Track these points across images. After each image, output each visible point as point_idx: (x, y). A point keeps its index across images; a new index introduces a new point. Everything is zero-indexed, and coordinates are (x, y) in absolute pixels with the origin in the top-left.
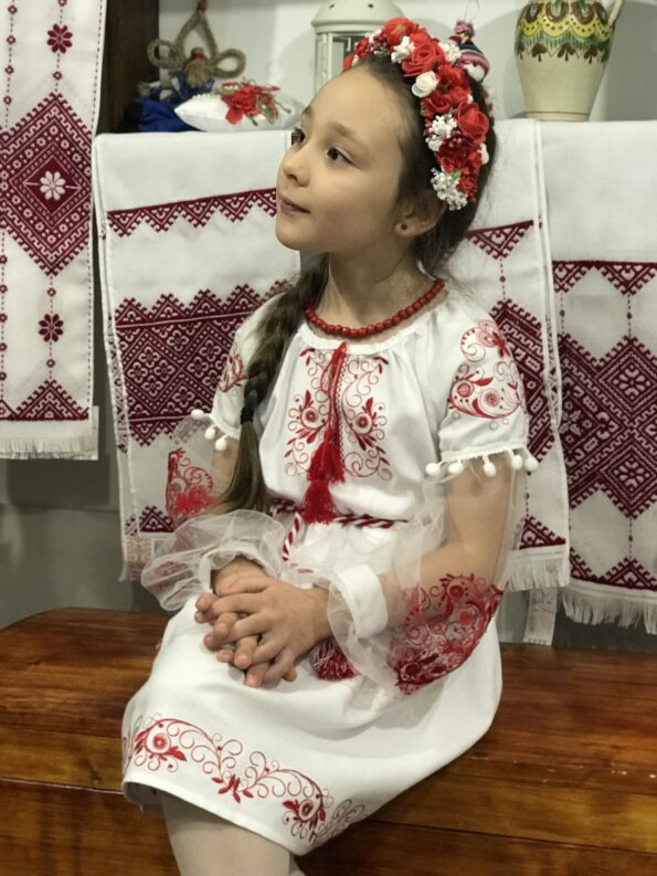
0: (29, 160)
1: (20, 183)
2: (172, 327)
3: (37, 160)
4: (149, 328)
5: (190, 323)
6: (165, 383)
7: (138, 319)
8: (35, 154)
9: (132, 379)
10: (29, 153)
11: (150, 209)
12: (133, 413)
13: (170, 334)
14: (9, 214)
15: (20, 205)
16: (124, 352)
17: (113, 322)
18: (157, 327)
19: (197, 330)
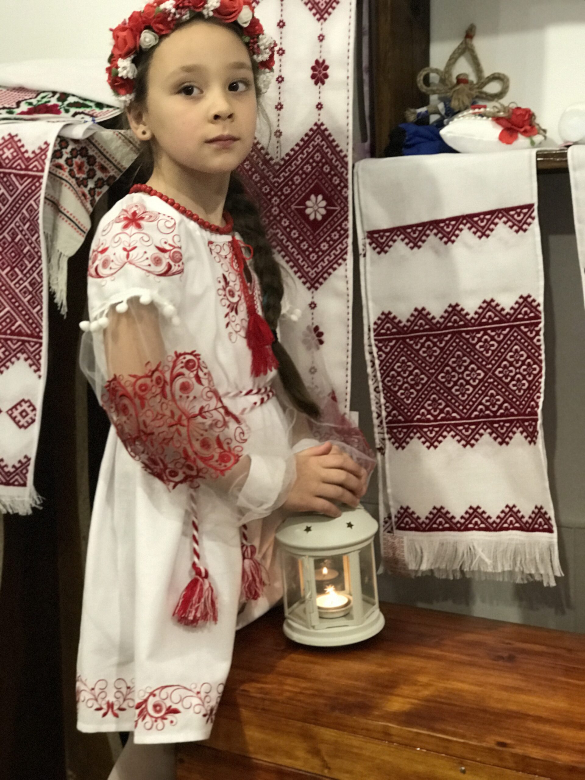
0: (297, 186)
1: (289, 207)
2: (424, 338)
3: (304, 185)
4: (404, 339)
5: (440, 335)
6: (418, 391)
7: (394, 330)
8: (303, 180)
9: (389, 387)
10: (297, 179)
11: (405, 228)
12: (390, 418)
13: (423, 346)
14: (279, 235)
15: (288, 226)
16: (381, 361)
17: (372, 334)
18: (411, 338)
19: (447, 342)
